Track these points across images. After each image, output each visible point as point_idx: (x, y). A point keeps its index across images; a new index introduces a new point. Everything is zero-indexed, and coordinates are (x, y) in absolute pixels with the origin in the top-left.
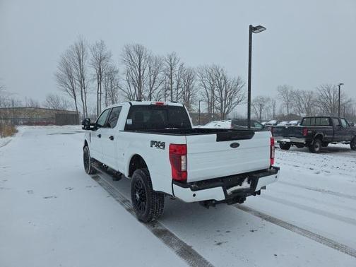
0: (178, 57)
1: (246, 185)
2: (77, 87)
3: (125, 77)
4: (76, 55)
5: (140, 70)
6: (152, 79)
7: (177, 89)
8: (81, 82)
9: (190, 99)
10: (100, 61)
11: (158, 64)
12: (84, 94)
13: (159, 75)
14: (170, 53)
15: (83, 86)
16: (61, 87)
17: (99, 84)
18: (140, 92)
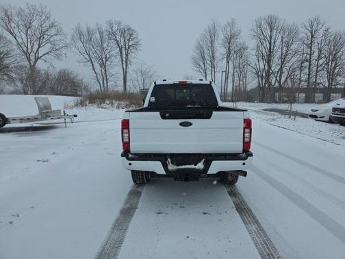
0: (322, 21)
1: (200, 166)
2: (209, 67)
3: (254, 53)
4: (208, 37)
5: (270, 44)
6: (284, 51)
7: (318, 60)
8: (211, 62)
9: (336, 71)
10: (230, 39)
11: (292, 33)
12: (213, 73)
13: (294, 47)
14: (312, 18)
15: (213, 66)
16: (196, 68)
17: (228, 62)
18: (270, 67)
